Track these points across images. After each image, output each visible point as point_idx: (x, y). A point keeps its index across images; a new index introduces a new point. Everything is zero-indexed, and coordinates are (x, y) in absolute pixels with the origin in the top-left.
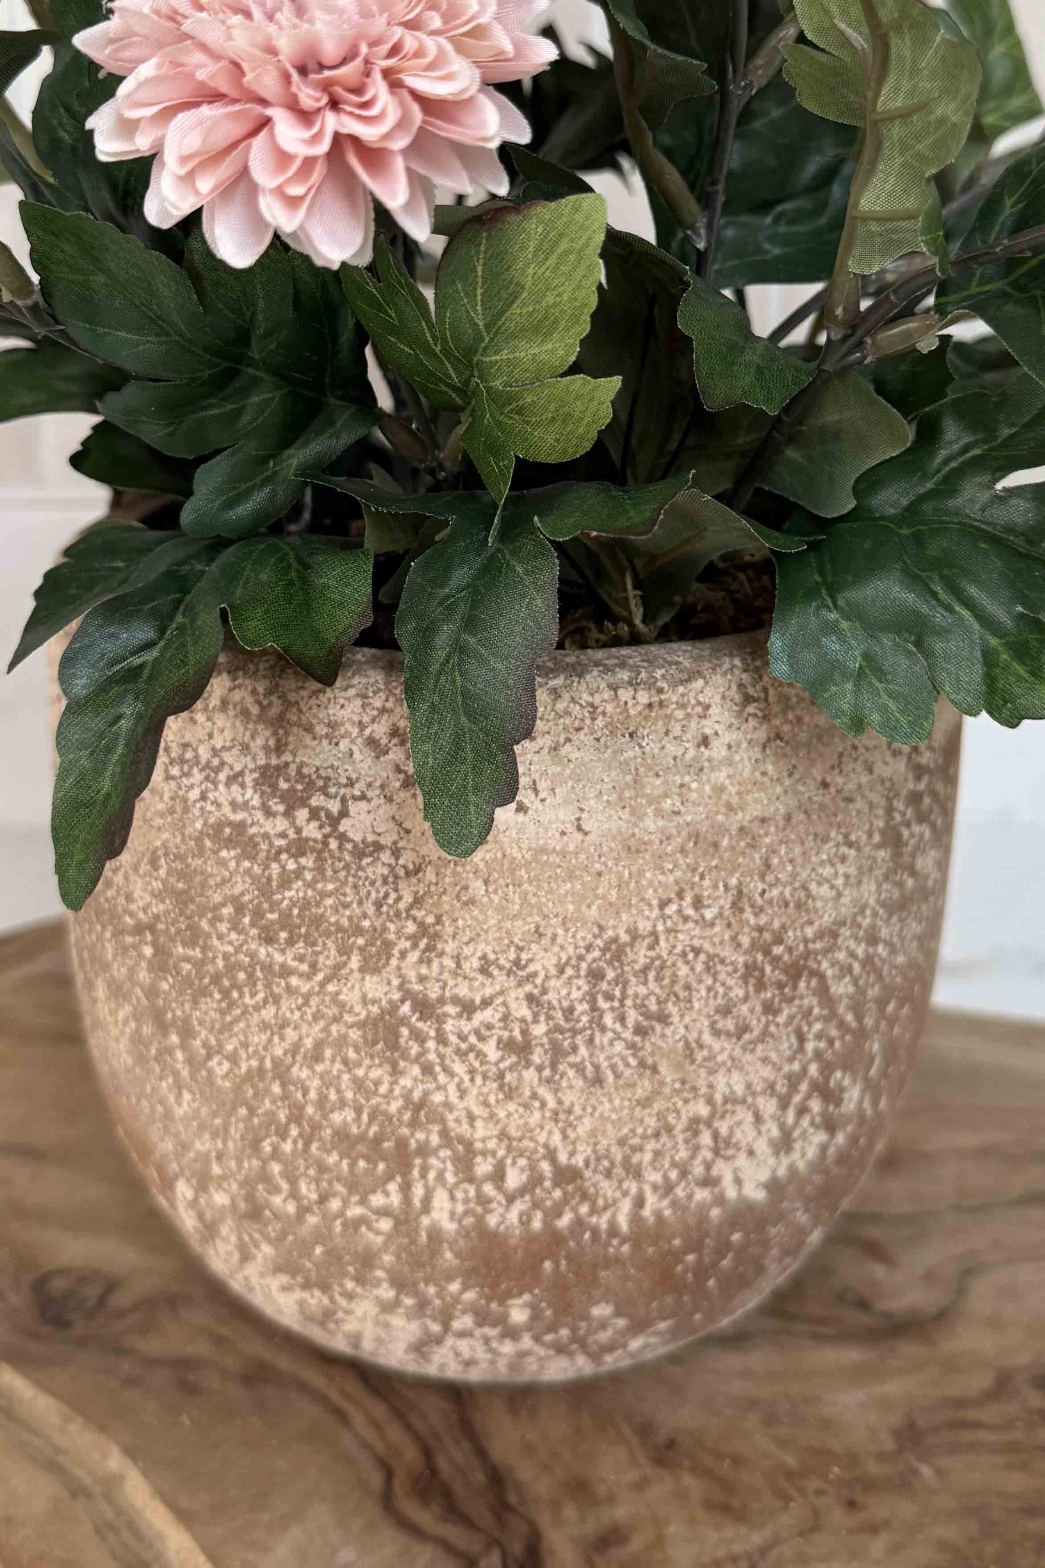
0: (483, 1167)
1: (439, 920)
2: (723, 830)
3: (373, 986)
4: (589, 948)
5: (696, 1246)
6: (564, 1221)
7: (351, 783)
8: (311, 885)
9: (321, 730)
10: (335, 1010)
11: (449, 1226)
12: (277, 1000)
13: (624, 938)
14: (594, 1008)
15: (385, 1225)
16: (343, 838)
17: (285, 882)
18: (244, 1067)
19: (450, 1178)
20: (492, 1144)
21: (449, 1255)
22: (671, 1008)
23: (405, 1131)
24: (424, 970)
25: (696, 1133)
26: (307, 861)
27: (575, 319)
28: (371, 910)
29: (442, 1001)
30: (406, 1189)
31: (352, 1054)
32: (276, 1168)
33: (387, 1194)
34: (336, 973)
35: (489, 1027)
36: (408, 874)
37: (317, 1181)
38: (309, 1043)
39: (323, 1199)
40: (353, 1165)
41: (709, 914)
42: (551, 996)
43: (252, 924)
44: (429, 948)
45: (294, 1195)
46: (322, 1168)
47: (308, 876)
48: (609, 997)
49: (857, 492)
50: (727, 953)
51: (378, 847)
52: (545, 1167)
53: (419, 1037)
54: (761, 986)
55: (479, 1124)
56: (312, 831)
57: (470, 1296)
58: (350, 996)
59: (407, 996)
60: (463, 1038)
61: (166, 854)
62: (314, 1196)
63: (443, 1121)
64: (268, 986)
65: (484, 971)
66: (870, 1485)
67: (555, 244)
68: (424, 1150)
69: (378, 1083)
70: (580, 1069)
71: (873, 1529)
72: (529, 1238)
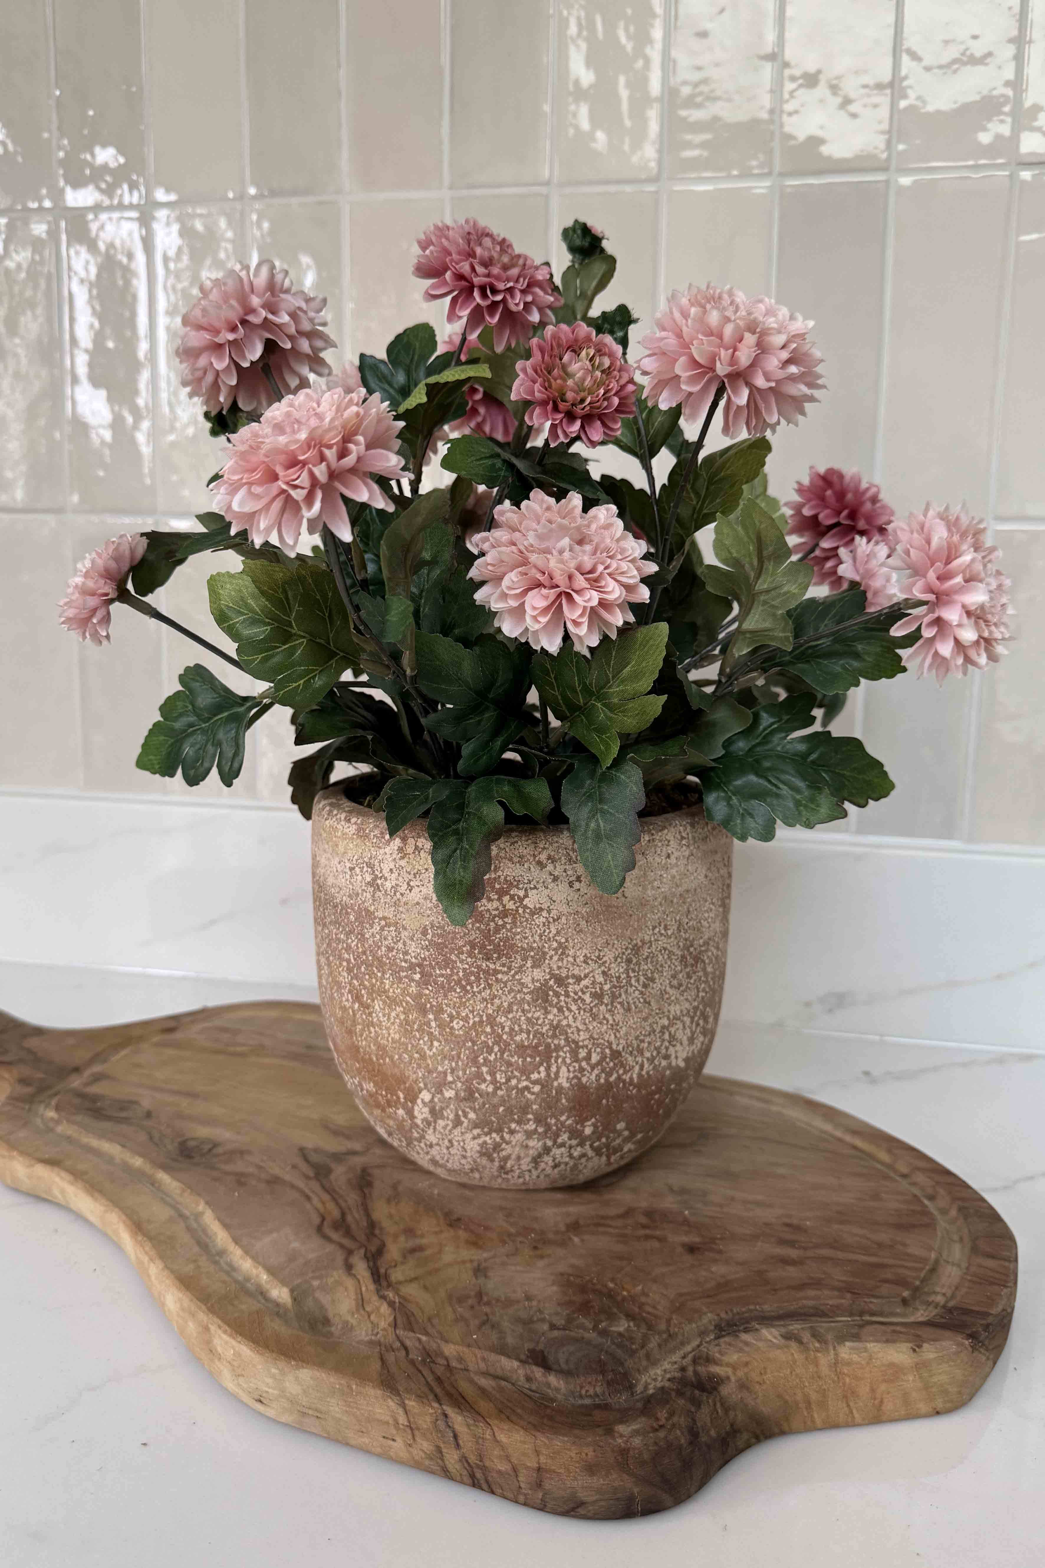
0: (583, 1053)
1: (567, 941)
2: (674, 895)
3: (538, 974)
4: (626, 949)
5: (659, 1090)
6: (612, 1079)
7: (530, 882)
8: (510, 930)
9: (516, 859)
10: (519, 987)
11: (566, 1085)
12: (490, 986)
13: (640, 944)
14: (628, 976)
15: (537, 1088)
16: (526, 907)
17: (497, 930)
18: (471, 1022)
19: (568, 1061)
20: (586, 1043)
21: (564, 1101)
22: (656, 976)
23: (549, 1040)
24: (560, 964)
25: (663, 1033)
26: (509, 920)
27: (653, 673)
28: (537, 938)
29: (567, 977)
30: (548, 1069)
31: (526, 1007)
32: (485, 1069)
33: (539, 1073)
34: (520, 970)
35: (587, 987)
36: (554, 920)
37: (506, 1072)
38: (505, 1004)
39: (508, 1080)
40: (524, 1060)
41: (669, 932)
42: (612, 971)
43: (479, 953)
44: (563, 953)
45: (494, 1081)
46: (509, 1064)
47: (508, 926)
48: (634, 971)
49: (724, 747)
50: (675, 950)
51: (541, 909)
52: (607, 1051)
53: (557, 995)
54: (686, 966)
55: (581, 1033)
56: (511, 905)
57: (569, 1122)
58: (527, 980)
59: (553, 976)
60: (576, 993)
61: (432, 927)
62: (504, 1080)
63: (567, 1033)
64: (486, 981)
65: (585, 962)
68: (558, 1048)
69: (538, 1019)
70: (621, 1003)
72: (599, 1087)
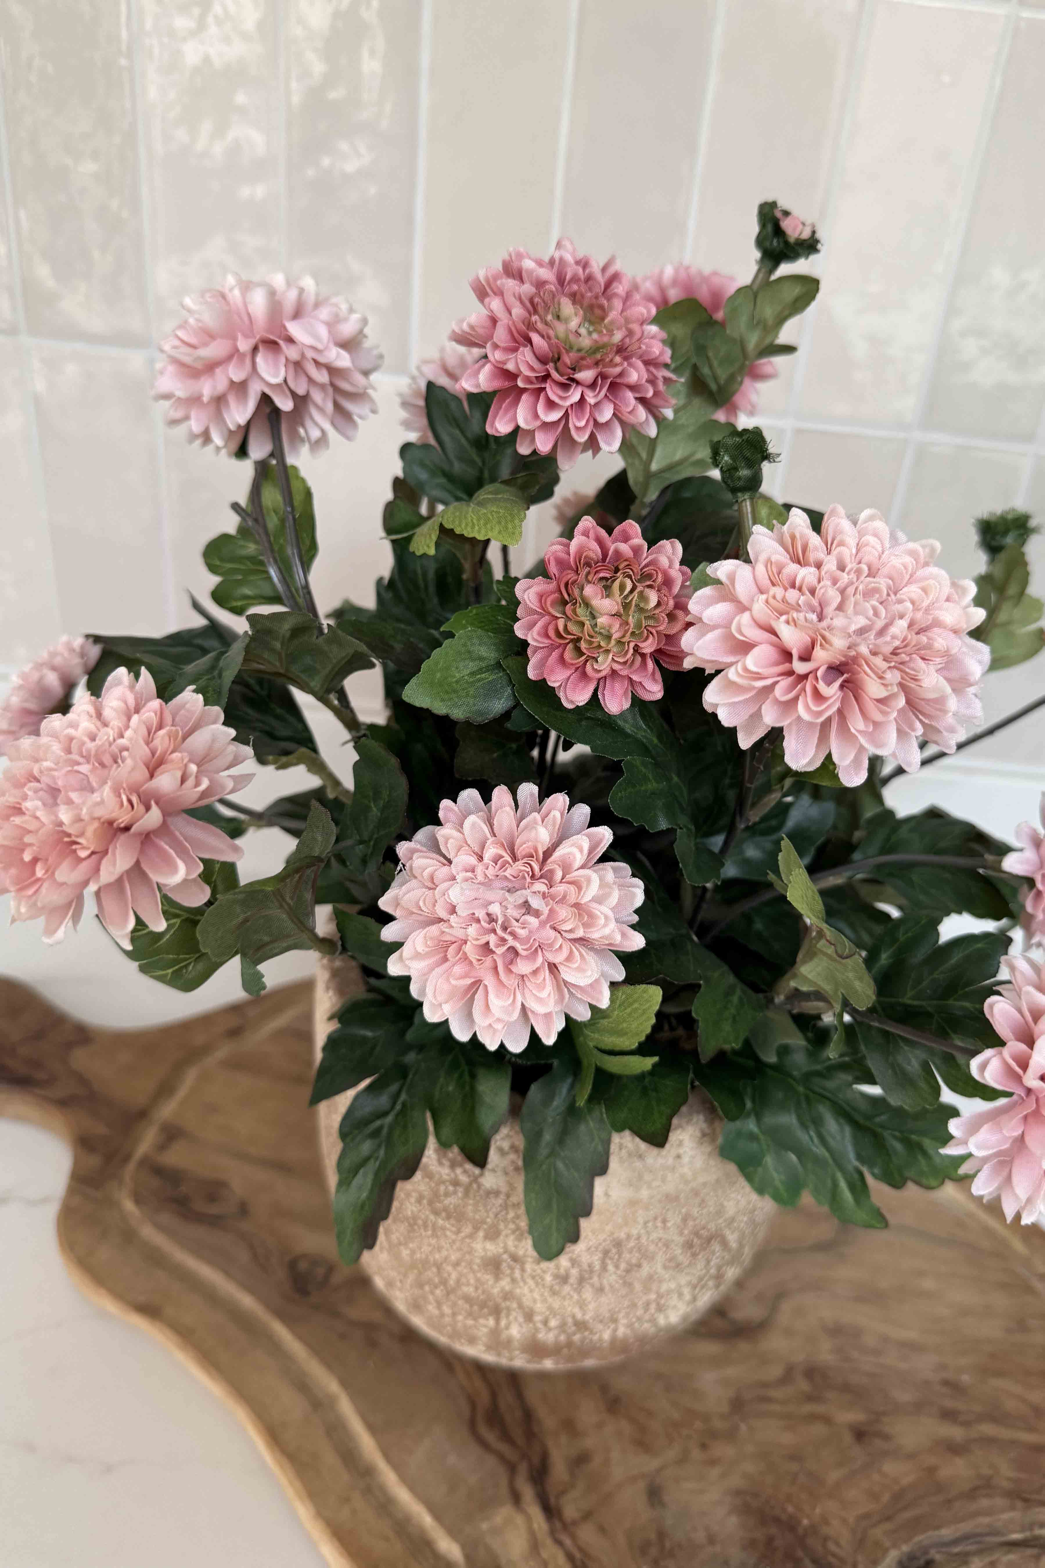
2: (682, 1191)
3: (490, 1245)
6: (577, 1338)
8: (461, 1199)
10: (469, 1249)
11: (518, 1335)
12: (438, 1237)
13: (624, 1237)
15: (485, 1330)
16: (480, 1185)
19: (521, 1320)
20: (544, 1310)
21: (516, 1344)
22: (644, 1261)
23: (500, 1300)
25: (649, 1305)
28: (492, 1215)
31: (475, 1268)
33: (488, 1320)
37: (452, 1308)
38: (453, 1258)
40: (471, 1307)
41: (669, 1225)
46: (455, 1304)
47: (460, 1195)
50: (676, 1238)
52: (570, 1319)
54: (691, 1248)
55: (538, 1303)
58: (477, 1246)
63: (520, 1300)
64: (434, 1231)
66: (714, 1435)
67: (631, 1004)
68: (509, 1309)
69: (488, 1281)
70: (593, 1285)
71: (713, 1462)
72: (557, 1343)
